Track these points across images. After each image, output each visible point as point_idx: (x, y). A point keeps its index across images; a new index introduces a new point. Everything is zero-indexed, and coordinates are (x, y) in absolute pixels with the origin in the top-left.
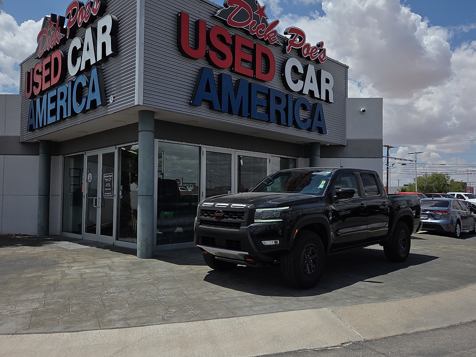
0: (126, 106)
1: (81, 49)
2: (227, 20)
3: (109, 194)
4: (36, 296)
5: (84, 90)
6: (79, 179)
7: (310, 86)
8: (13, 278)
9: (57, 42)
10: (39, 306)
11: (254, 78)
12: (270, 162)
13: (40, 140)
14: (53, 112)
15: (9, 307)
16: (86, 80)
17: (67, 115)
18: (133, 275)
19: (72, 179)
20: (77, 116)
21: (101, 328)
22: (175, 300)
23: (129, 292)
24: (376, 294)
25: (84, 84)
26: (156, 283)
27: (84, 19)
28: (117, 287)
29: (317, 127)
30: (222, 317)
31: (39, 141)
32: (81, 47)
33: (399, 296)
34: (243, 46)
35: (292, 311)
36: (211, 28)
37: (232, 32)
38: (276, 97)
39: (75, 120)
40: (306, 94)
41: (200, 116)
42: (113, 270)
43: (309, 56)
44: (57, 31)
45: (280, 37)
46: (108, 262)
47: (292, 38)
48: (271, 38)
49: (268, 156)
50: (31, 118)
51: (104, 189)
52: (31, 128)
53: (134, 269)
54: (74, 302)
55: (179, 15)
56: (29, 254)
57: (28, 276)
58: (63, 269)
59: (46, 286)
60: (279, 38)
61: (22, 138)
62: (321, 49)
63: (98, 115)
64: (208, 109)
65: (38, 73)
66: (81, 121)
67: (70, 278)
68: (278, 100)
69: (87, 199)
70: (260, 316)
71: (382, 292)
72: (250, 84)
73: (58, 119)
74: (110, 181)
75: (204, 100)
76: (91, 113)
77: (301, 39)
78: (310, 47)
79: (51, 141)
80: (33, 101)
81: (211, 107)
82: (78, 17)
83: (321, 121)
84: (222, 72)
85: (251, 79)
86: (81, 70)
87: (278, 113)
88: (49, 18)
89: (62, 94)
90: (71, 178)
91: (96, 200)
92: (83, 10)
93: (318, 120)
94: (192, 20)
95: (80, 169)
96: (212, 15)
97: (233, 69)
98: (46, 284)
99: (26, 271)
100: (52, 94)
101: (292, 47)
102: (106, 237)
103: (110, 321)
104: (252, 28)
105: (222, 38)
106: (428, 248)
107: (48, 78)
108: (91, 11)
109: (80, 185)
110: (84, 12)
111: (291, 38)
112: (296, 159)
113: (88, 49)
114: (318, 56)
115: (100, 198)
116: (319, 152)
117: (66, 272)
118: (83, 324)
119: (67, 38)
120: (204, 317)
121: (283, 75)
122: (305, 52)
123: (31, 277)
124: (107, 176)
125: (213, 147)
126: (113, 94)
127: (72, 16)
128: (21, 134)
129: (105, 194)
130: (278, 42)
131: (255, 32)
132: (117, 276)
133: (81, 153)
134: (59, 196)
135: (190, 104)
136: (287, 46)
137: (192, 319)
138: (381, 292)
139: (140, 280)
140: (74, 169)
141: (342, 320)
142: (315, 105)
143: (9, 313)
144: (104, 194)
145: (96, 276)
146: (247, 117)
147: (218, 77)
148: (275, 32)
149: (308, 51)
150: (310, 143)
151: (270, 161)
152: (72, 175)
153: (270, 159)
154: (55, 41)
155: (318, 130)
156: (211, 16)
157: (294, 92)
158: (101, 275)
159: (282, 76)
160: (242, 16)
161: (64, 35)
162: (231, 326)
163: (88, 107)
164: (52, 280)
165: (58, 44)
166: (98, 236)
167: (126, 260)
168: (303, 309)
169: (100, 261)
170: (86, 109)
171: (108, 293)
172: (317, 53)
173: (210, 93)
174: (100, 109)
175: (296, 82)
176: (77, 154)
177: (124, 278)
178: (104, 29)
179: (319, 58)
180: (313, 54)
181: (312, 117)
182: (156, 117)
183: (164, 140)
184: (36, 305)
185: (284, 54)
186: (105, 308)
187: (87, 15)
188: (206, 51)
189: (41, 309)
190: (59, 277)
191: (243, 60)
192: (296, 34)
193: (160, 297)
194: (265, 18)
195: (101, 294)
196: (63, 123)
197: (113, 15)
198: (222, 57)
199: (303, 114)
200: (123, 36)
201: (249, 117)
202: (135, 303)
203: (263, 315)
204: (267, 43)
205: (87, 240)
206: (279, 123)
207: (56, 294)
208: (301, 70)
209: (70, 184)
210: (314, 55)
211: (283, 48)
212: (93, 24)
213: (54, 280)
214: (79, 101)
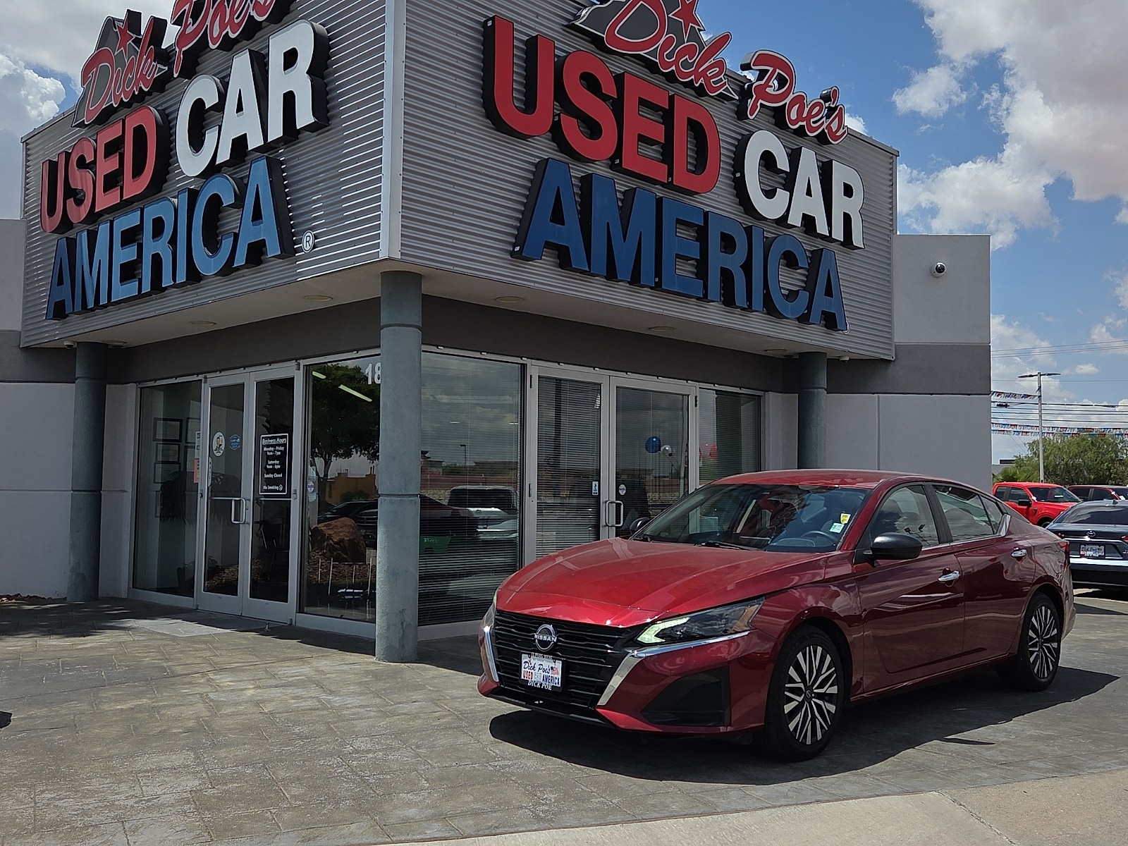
0: (354, 260)
1: (220, 107)
2: (605, 36)
3: (277, 488)
4: (177, 759)
5: (226, 213)
6: (179, 445)
7: (806, 203)
8: (84, 714)
9: (142, 86)
10: (200, 784)
11: (669, 186)
12: (696, 405)
13: (78, 343)
14: (129, 271)
15: (124, 787)
16: (234, 189)
17: (174, 279)
18: (392, 705)
19: (160, 447)
20: (201, 282)
21: (394, 839)
22: (538, 770)
23: (410, 750)
24: (1045, 758)
25: (228, 199)
26: (466, 726)
27: (228, 29)
28: (371, 736)
29: (823, 312)
30: (682, 813)
31: (75, 346)
32: (217, 101)
33: (1107, 763)
34: (642, 102)
35: (852, 799)
36: (567, 57)
37: (617, 67)
38: (722, 233)
39: (194, 294)
40: (796, 227)
41: (536, 285)
42: (331, 693)
43: (802, 127)
44: (145, 57)
45: (732, 78)
46: (306, 670)
47: (762, 80)
48: (711, 81)
49: (691, 389)
50: (60, 282)
51: (263, 475)
52: (59, 312)
53: (384, 690)
54: (282, 774)
55: (490, 23)
56: (81, 649)
57: (118, 707)
58: (200, 690)
59: (181, 733)
60: (731, 81)
61: (27, 337)
62: (833, 106)
63: (266, 283)
64: (554, 267)
65: (82, 163)
66: (215, 296)
67: (233, 714)
68: (728, 243)
69: (209, 501)
70: (778, 811)
71: (1059, 752)
72: (659, 201)
73: (146, 288)
74: (279, 453)
75: (548, 245)
76: (244, 276)
77: (782, 81)
78: (805, 101)
79: (108, 345)
80: (67, 238)
81: (564, 260)
82: (208, 23)
83: (832, 297)
84: (590, 169)
85: (661, 188)
86: (217, 163)
87: (726, 275)
88: (119, 21)
89: (158, 225)
90: (157, 444)
91: (238, 503)
92: (226, 4)
93: (825, 295)
94: (521, 35)
95: (181, 421)
96: (566, 23)
97: (617, 161)
98: (179, 728)
99: (105, 695)
100: (128, 221)
101: (761, 104)
102: (267, 603)
103: (406, 821)
104: (665, 54)
105: (591, 82)
106: (1124, 637)
107: (113, 181)
108: (250, 9)
109: (180, 464)
110: (228, 10)
111: (760, 78)
112: (760, 396)
113: (240, 108)
114: (825, 125)
115: (249, 500)
116: (823, 380)
117: (212, 696)
118: (342, 829)
119: (176, 75)
120: (638, 815)
121: (738, 175)
122: (794, 116)
123: (126, 710)
124: (272, 442)
125: (557, 364)
126: (312, 229)
127: (190, 20)
128: (24, 325)
129: (265, 488)
130: (727, 90)
131: (670, 65)
132: (351, 708)
133: (195, 378)
134: (125, 494)
135: (512, 254)
136: (749, 101)
137: (610, 818)
138: (1054, 750)
139: (420, 718)
140: (164, 419)
141: (983, 823)
142: (817, 256)
143: (136, 803)
144: (262, 488)
145: (298, 707)
146: (651, 288)
147: (580, 182)
148: (721, 64)
149: (800, 112)
150: (800, 354)
151: (696, 401)
152: (160, 436)
153: (696, 397)
154: (137, 83)
155: (824, 320)
156: (563, 25)
157: (766, 219)
158: (309, 703)
159: (735, 180)
160: (642, 24)
161: (166, 68)
162: (715, 837)
163: (240, 260)
164: (190, 719)
165: (146, 90)
166: (244, 601)
167: (352, 666)
168: (878, 796)
169: (285, 669)
170: (235, 266)
171: (357, 751)
172: (822, 117)
173: (563, 224)
174: (273, 265)
175: (770, 194)
176: (179, 380)
177: (372, 713)
178: (291, 58)
179: (826, 131)
180: (812, 120)
181: (810, 285)
182: (427, 288)
183: (435, 348)
184: (193, 783)
185: (740, 120)
186: (373, 790)
187: (237, 18)
188: (554, 116)
189: (210, 792)
190: (201, 709)
191: (642, 139)
192: (771, 69)
193: (497, 763)
194: (697, 27)
195: (340, 754)
196: (156, 299)
197: (316, 20)
198: (589, 132)
199: (788, 280)
200: (345, 78)
201: (658, 286)
202: (441, 779)
203: (785, 808)
204: (701, 92)
205: (211, 613)
206: (728, 300)
207: (222, 753)
208: (783, 164)
209: (154, 461)
210: (814, 122)
211: (738, 106)
212: (250, 41)
213: (193, 719)
214: (212, 243)
